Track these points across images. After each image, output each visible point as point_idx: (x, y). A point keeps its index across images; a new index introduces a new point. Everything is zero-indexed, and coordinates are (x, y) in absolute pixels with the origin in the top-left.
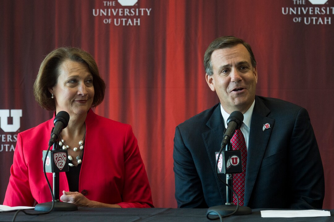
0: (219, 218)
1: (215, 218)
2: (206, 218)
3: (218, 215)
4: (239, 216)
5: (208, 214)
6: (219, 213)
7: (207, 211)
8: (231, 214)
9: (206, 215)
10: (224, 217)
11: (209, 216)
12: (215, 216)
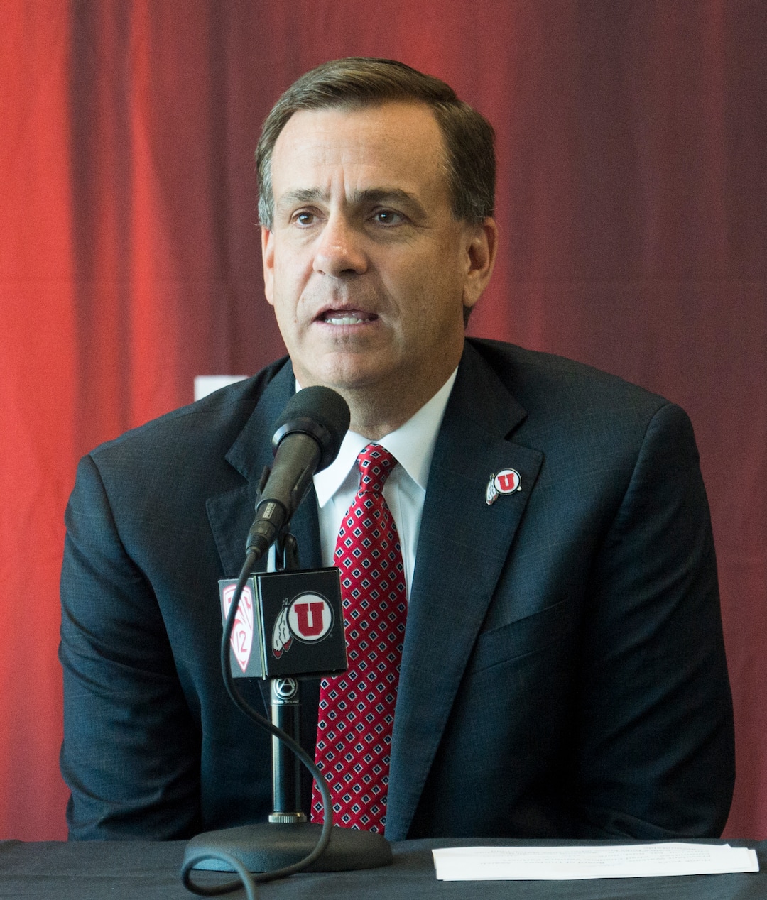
0: (239, 886)
1: (222, 884)
2: (181, 886)
3: (235, 872)
4: (333, 876)
5: (190, 868)
6: (241, 862)
7: (182, 855)
8: (293, 866)
9: (179, 874)
10: (262, 881)
11: (192, 875)
12: (217, 875)
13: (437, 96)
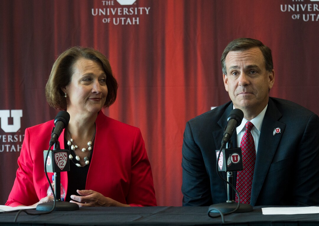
0: (220, 216)
1: (216, 215)
2: (208, 216)
3: (219, 213)
4: (240, 214)
5: (210, 212)
6: (220, 211)
7: (208, 209)
8: (232, 212)
9: (207, 214)
10: (225, 215)
11: (210, 214)
12: (215, 214)
13: (260, 45)
